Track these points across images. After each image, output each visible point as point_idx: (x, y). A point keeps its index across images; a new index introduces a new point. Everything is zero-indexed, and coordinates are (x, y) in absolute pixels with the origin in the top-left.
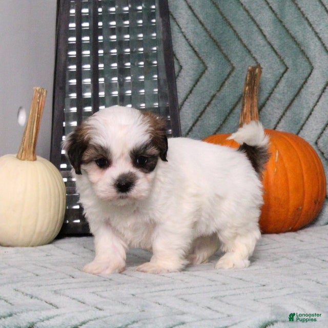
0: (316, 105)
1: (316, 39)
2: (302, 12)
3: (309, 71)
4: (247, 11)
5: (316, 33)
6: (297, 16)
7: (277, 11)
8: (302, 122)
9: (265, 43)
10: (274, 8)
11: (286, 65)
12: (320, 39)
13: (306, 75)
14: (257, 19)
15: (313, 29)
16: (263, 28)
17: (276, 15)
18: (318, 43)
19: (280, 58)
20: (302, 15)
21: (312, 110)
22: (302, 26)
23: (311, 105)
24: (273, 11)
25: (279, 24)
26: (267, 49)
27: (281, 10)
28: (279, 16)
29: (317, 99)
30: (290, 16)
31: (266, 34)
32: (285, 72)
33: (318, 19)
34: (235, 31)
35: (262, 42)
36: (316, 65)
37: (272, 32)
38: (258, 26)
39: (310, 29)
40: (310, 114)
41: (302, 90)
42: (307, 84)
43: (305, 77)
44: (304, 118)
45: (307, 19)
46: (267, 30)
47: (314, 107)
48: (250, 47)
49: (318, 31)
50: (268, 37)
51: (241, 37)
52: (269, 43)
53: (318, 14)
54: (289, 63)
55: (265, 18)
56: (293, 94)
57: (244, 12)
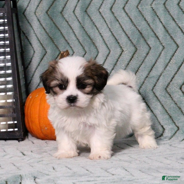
1: (100, 37)
2: (93, 22)
3: (97, 53)
5: (100, 34)
6: (91, 24)
7: (81, 22)
9: (76, 39)
10: (80, 20)
11: (85, 51)
12: (102, 36)
14: (72, 26)
15: (99, 31)
16: (74, 31)
17: (81, 24)
18: (101, 39)
19: (83, 47)
20: (93, 24)
22: (93, 30)
24: (79, 22)
25: (82, 29)
26: (77, 42)
27: (83, 21)
28: (82, 25)
30: (87, 24)
32: (85, 54)
33: (101, 26)
34: (61, 33)
35: (75, 38)
36: (100, 51)
37: (79, 33)
38: (72, 30)
43: (95, 57)
45: (96, 26)
46: (77, 32)
48: (68, 41)
49: (101, 32)
50: (77, 35)
51: (64, 36)
52: (78, 39)
53: (101, 23)
54: (86, 49)
55: (75, 25)
57: (66, 23)
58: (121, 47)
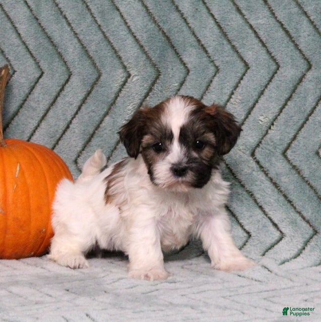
2: (60, 9)
3: (67, 77)
5: (76, 34)
6: (53, 13)
7: (33, 7)
8: (58, 136)
9: (19, 42)
10: (30, 3)
11: (41, 69)
13: (63, 82)
14: (11, 15)
15: (72, 29)
16: (17, 25)
17: (31, 11)
19: (35, 60)
20: (59, 12)
21: (71, 122)
22: (60, 25)
23: (69, 118)
24: (29, 7)
25: (34, 21)
26: (22, 49)
27: (37, 6)
28: (34, 12)
29: (75, 110)
30: (47, 15)
31: (21, 32)
32: (40, 77)
33: (79, 18)
35: (17, 41)
36: (75, 71)
37: (27, 30)
38: (12, 23)
40: (68, 127)
41: (59, 98)
42: (64, 93)
43: (61, 84)
44: (60, 131)
45: (65, 17)
46: (22, 29)
47: (73, 119)
49: (78, 31)
50: (22, 36)
52: (24, 43)
53: (79, 12)
54: (44, 66)
55: (20, 14)
56: (48, 102)
58: (125, 67)
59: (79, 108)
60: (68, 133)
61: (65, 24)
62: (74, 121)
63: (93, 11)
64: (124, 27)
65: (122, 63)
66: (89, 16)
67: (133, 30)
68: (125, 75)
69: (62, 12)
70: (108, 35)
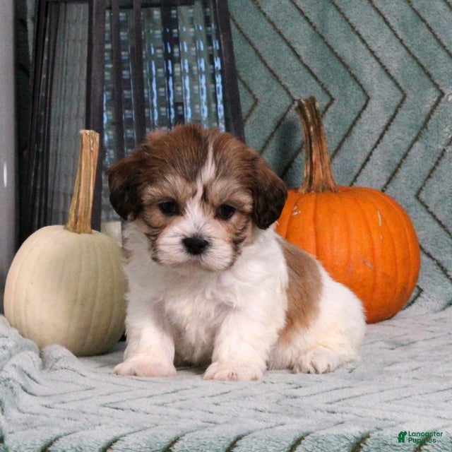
0: (376, 147)
1: (373, 60)
2: (351, 24)
3: (364, 102)
4: (272, 23)
5: (372, 52)
6: (343, 29)
7: (317, 23)
8: (356, 171)
10: (312, 19)
12: (377, 59)
13: (360, 108)
15: (367, 46)
17: (314, 28)
18: (376, 65)
20: (350, 28)
21: (371, 154)
22: (352, 43)
23: (369, 148)
24: (311, 24)
25: (319, 40)
26: (303, 73)
28: (319, 30)
29: (376, 139)
30: (335, 30)
31: (301, 53)
33: (375, 33)
34: (256, 51)
35: (296, 64)
36: (373, 94)
37: (310, 51)
38: (289, 44)
39: (364, 47)
40: (368, 160)
41: (354, 128)
42: (361, 120)
44: (359, 166)
45: (358, 33)
46: (302, 49)
47: (373, 149)
48: (277, 72)
49: (374, 48)
50: (303, 58)
51: (265, 58)
53: (375, 26)
54: (335, 92)
55: (299, 33)
56: (342, 133)
57: (269, 25)
58: (436, 85)
59: (381, 136)
60: (369, 166)
61: (359, 41)
62: (376, 151)
63: (392, 24)
64: (433, 41)
65: (432, 81)
66: (387, 29)
67: (445, 44)
68: (438, 94)
69: (353, 28)
70: (412, 50)
